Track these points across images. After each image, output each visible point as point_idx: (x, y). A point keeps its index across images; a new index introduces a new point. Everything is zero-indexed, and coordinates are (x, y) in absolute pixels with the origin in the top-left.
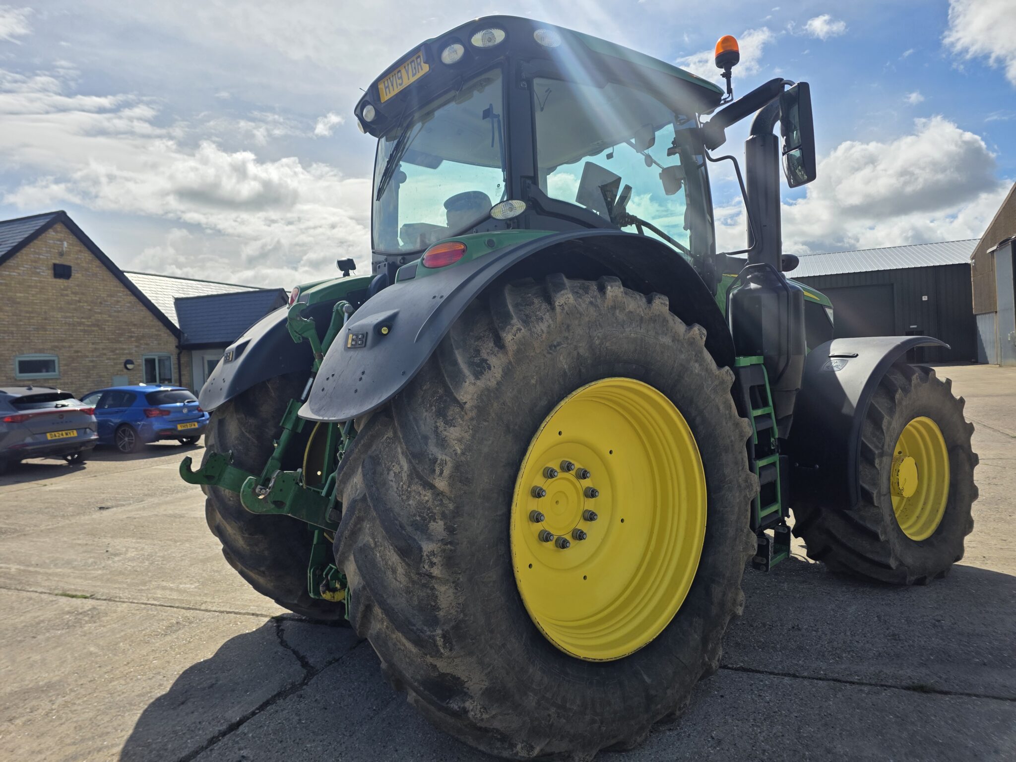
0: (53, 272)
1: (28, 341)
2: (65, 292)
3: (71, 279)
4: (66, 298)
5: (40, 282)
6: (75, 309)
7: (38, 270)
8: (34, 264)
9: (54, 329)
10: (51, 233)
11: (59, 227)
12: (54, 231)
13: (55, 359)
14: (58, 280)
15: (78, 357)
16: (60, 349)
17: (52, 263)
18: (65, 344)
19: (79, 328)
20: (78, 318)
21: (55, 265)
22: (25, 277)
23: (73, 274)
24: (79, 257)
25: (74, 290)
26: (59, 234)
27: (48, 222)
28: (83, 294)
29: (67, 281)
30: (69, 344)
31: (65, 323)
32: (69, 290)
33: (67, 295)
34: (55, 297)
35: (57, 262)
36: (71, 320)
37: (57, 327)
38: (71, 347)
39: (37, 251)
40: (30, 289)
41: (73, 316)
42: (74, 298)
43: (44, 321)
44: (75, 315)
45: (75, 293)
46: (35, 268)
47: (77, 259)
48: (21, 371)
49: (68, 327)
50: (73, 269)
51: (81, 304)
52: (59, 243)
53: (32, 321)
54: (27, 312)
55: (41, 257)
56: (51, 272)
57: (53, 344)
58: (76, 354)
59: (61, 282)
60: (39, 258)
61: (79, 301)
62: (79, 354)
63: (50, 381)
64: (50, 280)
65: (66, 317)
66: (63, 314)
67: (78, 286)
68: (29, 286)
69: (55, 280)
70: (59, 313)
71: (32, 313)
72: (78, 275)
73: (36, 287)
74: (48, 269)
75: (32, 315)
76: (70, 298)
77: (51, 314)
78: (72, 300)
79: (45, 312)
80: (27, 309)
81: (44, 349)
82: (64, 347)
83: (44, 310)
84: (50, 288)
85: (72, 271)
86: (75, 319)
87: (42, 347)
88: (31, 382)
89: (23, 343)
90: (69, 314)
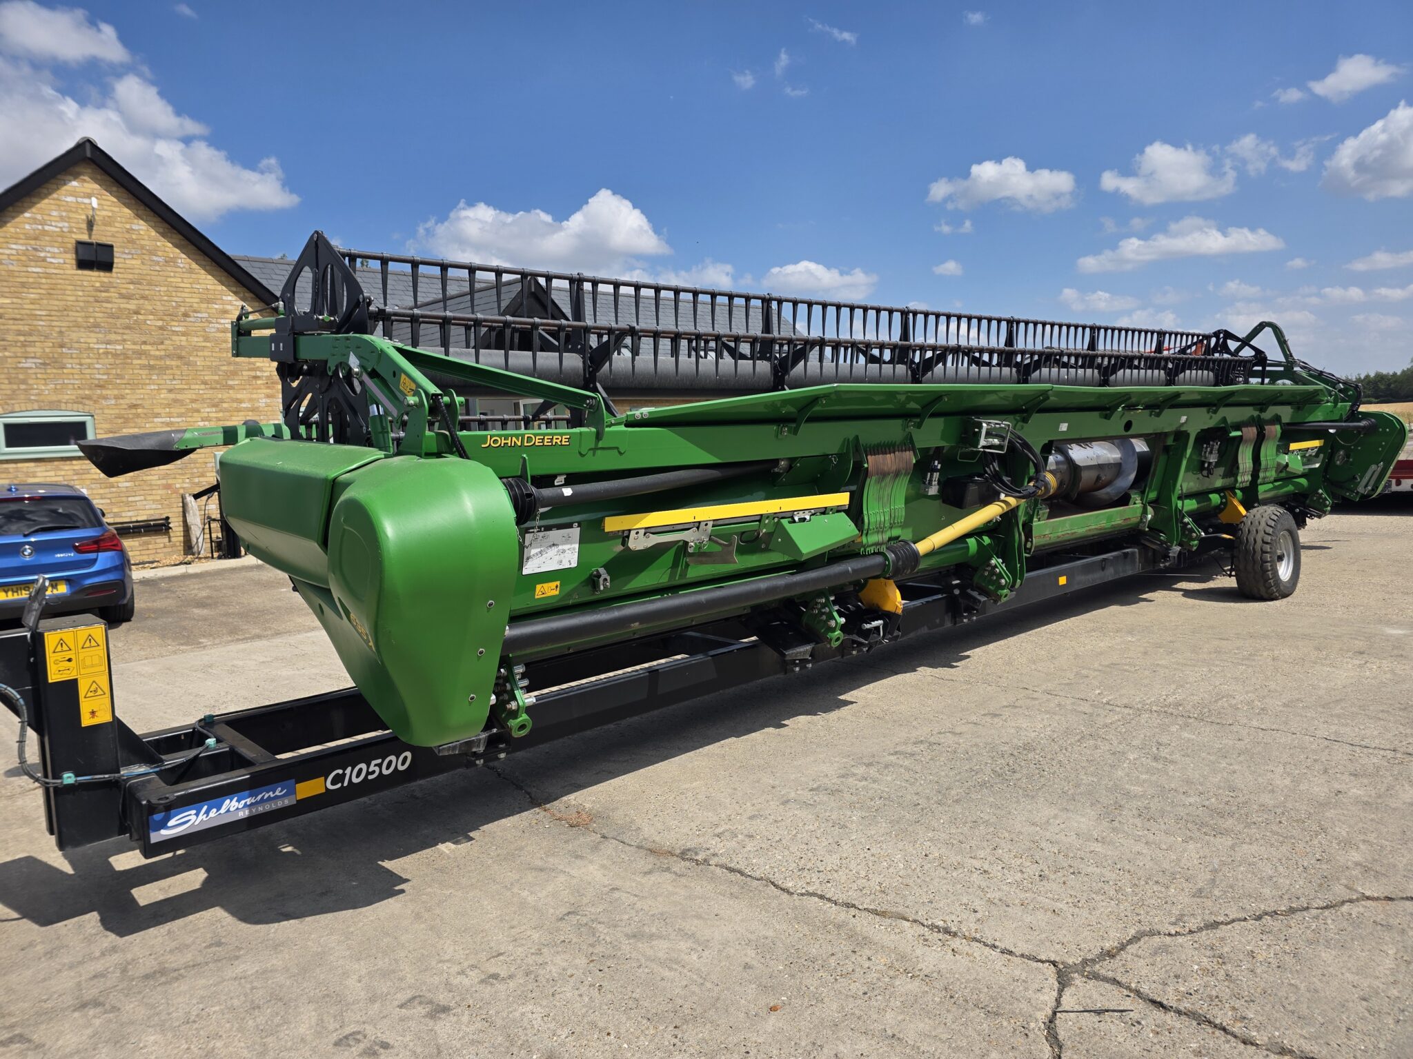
0: (74, 256)
1: (23, 387)
2: (104, 294)
3: (114, 270)
4: (109, 305)
5: (48, 276)
6: (128, 327)
7: (42, 254)
8: (33, 242)
9: (81, 364)
10: (68, 182)
11: (86, 170)
12: (74, 180)
13: (87, 419)
14: (86, 273)
15: (138, 416)
16: (95, 402)
17: (72, 241)
18: (105, 392)
19: (135, 362)
20: (135, 343)
21: (79, 244)
22: (11, 268)
23: (116, 260)
24: (134, 227)
25: (124, 291)
26: (86, 185)
28: (144, 297)
29: (106, 274)
30: (116, 392)
31: (106, 353)
32: (112, 290)
33: (108, 301)
34: (82, 304)
35: (84, 237)
36: (121, 347)
37: (89, 361)
38: (116, 397)
39: (39, 217)
40: (25, 290)
41: (124, 340)
42: (122, 306)
43: (59, 350)
44: (125, 337)
45: (128, 297)
46: (35, 249)
47: (128, 231)
48: (10, 442)
49: (112, 361)
50: (115, 249)
51: (140, 317)
52: (86, 201)
53: (29, 349)
54: (19, 333)
55: (47, 228)
56: (71, 258)
57: (80, 392)
58: (134, 411)
59: (95, 277)
60: (44, 230)
61: (137, 313)
62: (139, 411)
63: (74, 462)
64: (69, 272)
65: (108, 343)
66: (100, 335)
67: (132, 283)
68: (23, 285)
69: (80, 272)
70: (92, 335)
71: (31, 335)
72: (134, 262)
73: (38, 285)
74: (65, 252)
75: (31, 339)
76: (116, 306)
77: (74, 336)
78: (119, 308)
79: (61, 332)
80: (21, 328)
81: (59, 401)
82: (105, 398)
83: (57, 329)
84: (70, 287)
85: (116, 254)
86: (129, 346)
87: (54, 398)
88: (32, 464)
89: (14, 391)
90: (113, 337)
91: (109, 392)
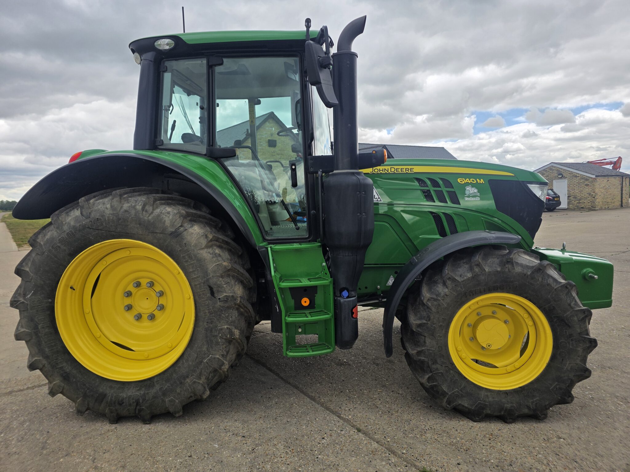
2: (274, 154)
7: (261, 144)
10: (267, 124)
11: (271, 121)
12: (269, 123)
14: (270, 148)
17: (268, 140)
21: (269, 140)
27: (266, 118)
28: (282, 154)
29: (275, 148)
32: (275, 152)
35: (270, 138)
50: (277, 141)
52: (271, 128)
56: (267, 144)
59: (272, 149)
64: (267, 148)
69: (269, 148)
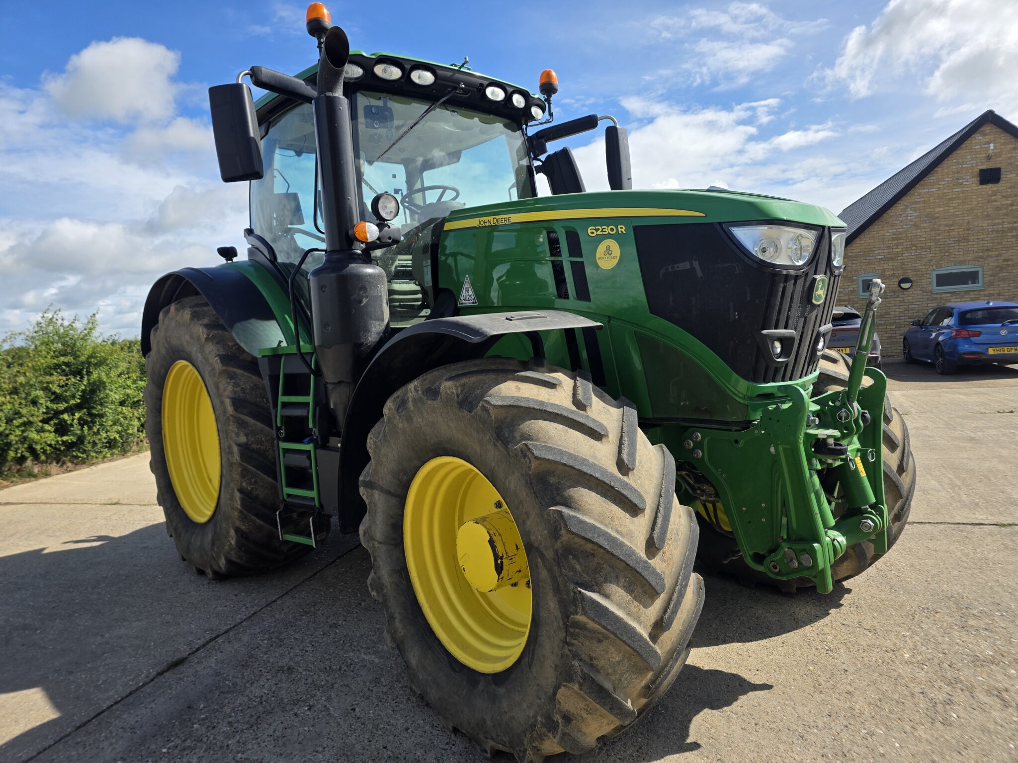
0: (978, 179)
1: (947, 254)
3: (1001, 182)
4: (996, 203)
5: (963, 192)
6: (1006, 214)
8: (956, 175)
9: (978, 239)
13: (980, 270)
15: (1008, 265)
16: (985, 259)
18: (990, 253)
19: (1009, 234)
20: (1009, 223)
22: (945, 191)
23: (1002, 177)
24: (1013, 155)
25: (1005, 194)
26: (986, 137)
30: (996, 253)
31: (993, 231)
33: (995, 201)
34: (981, 205)
36: (1000, 227)
37: (983, 236)
38: (997, 256)
39: (960, 161)
40: (951, 202)
41: (1004, 222)
43: (967, 232)
44: (1005, 220)
45: (1006, 197)
46: (958, 179)
47: (1010, 158)
48: (939, 284)
49: (995, 235)
51: (1014, 207)
53: (951, 234)
54: (946, 225)
55: (964, 166)
57: (977, 254)
58: (1006, 263)
60: (962, 167)
61: (1012, 205)
62: (1010, 263)
63: (971, 293)
65: (994, 225)
66: (990, 221)
67: (1010, 188)
68: (950, 199)
70: (985, 222)
71: (952, 225)
72: (1011, 176)
73: (958, 198)
74: (973, 177)
75: (952, 228)
76: (999, 203)
77: (975, 223)
78: (1002, 205)
79: (968, 222)
80: (947, 223)
81: (965, 260)
82: (990, 256)
83: (966, 221)
84: (975, 197)
85: (1002, 173)
86: (1006, 225)
87: (962, 259)
88: (949, 295)
89: (942, 256)
90: (997, 221)
91: (992, 253)
